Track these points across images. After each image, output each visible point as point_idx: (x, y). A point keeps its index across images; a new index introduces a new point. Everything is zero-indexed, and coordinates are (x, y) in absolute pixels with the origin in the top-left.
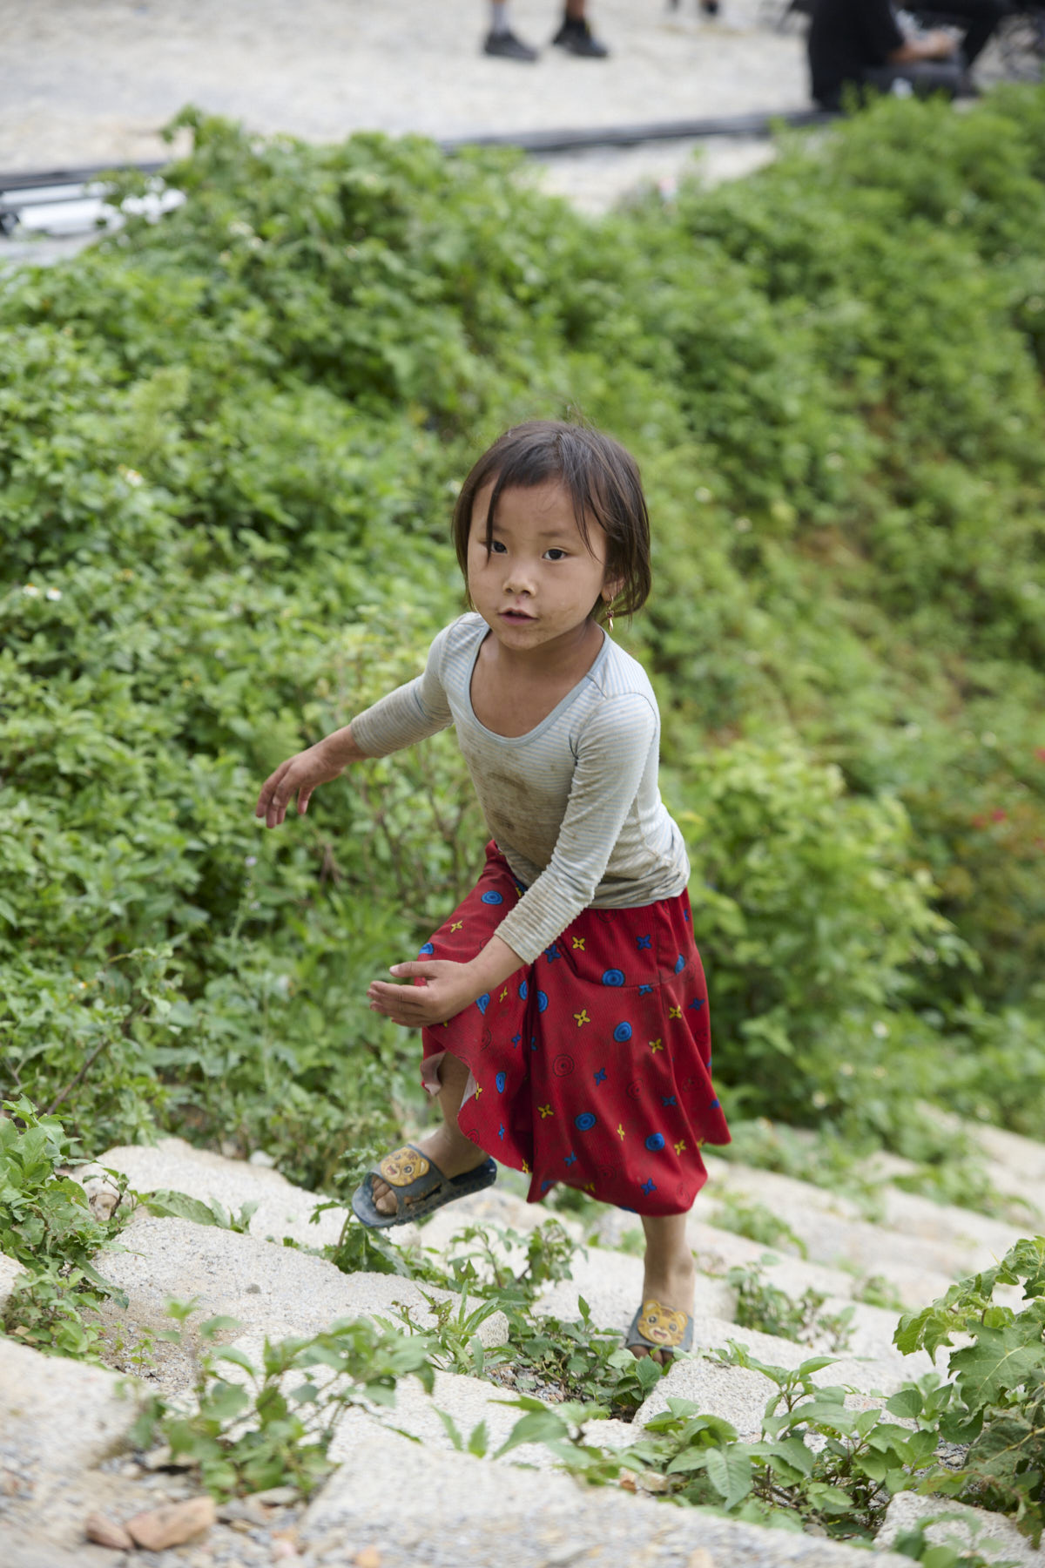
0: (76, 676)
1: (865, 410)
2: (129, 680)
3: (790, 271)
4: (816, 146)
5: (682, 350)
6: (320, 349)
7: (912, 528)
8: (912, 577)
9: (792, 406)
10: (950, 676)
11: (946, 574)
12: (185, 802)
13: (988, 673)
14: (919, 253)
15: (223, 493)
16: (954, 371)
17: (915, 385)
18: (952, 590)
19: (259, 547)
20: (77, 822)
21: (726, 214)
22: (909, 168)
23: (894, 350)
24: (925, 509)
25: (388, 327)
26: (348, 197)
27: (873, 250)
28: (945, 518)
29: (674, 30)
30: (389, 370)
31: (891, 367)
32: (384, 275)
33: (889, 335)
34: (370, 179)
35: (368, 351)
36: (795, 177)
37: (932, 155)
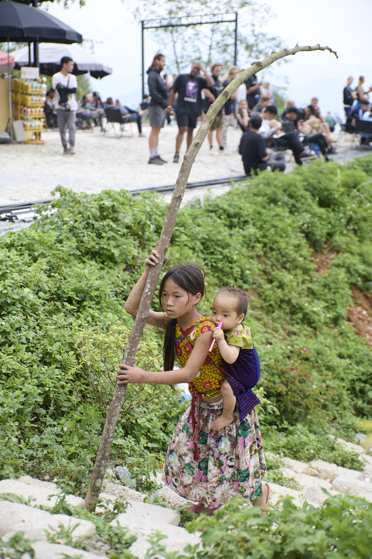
0: (10, 346)
1: (258, 257)
2: (26, 346)
3: (235, 220)
4: (243, 186)
5: (203, 244)
6: (93, 250)
7: (271, 289)
8: (272, 302)
9: (235, 257)
10: (284, 329)
11: (282, 301)
12: (40, 379)
13: (295, 328)
14: (273, 213)
15: (59, 292)
16: (283, 245)
17: (272, 249)
18: (284, 305)
19: (69, 306)
20: (7, 387)
21: (217, 205)
22: (269, 191)
23: (265, 240)
24: (276, 283)
25: (113, 243)
26: (102, 208)
27: (259, 213)
28: (281, 286)
29: (212, 155)
30: (113, 254)
31: (265, 245)
32: (112, 229)
33: (265, 236)
34: (108, 203)
35: (107, 250)
36: (237, 195)
37: (276, 186)
